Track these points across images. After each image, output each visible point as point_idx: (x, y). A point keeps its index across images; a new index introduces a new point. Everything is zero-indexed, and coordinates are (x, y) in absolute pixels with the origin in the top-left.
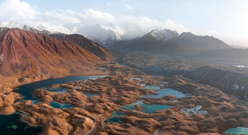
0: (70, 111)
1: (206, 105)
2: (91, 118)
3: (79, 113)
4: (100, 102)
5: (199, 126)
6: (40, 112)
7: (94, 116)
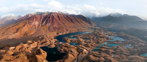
0: (77, 46)
1: (133, 44)
2: (86, 49)
3: (81, 47)
4: (90, 42)
5: (130, 53)
6: (65, 47)
7: (87, 48)
